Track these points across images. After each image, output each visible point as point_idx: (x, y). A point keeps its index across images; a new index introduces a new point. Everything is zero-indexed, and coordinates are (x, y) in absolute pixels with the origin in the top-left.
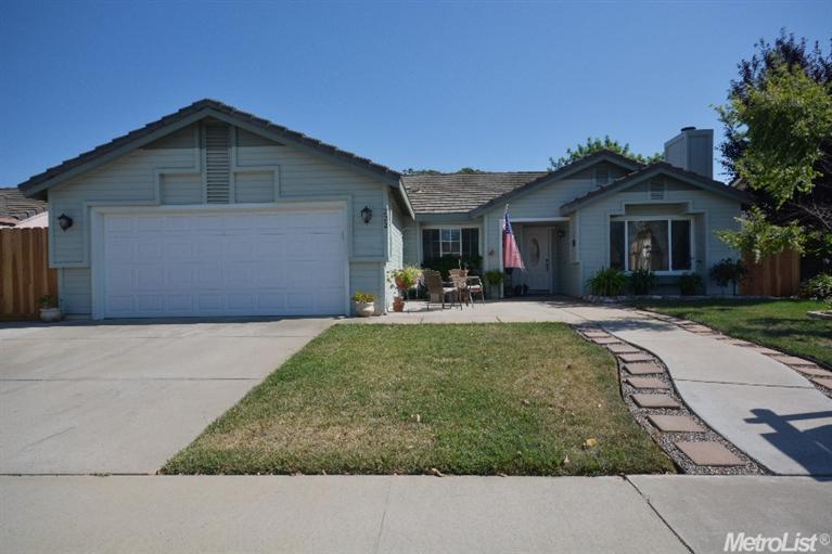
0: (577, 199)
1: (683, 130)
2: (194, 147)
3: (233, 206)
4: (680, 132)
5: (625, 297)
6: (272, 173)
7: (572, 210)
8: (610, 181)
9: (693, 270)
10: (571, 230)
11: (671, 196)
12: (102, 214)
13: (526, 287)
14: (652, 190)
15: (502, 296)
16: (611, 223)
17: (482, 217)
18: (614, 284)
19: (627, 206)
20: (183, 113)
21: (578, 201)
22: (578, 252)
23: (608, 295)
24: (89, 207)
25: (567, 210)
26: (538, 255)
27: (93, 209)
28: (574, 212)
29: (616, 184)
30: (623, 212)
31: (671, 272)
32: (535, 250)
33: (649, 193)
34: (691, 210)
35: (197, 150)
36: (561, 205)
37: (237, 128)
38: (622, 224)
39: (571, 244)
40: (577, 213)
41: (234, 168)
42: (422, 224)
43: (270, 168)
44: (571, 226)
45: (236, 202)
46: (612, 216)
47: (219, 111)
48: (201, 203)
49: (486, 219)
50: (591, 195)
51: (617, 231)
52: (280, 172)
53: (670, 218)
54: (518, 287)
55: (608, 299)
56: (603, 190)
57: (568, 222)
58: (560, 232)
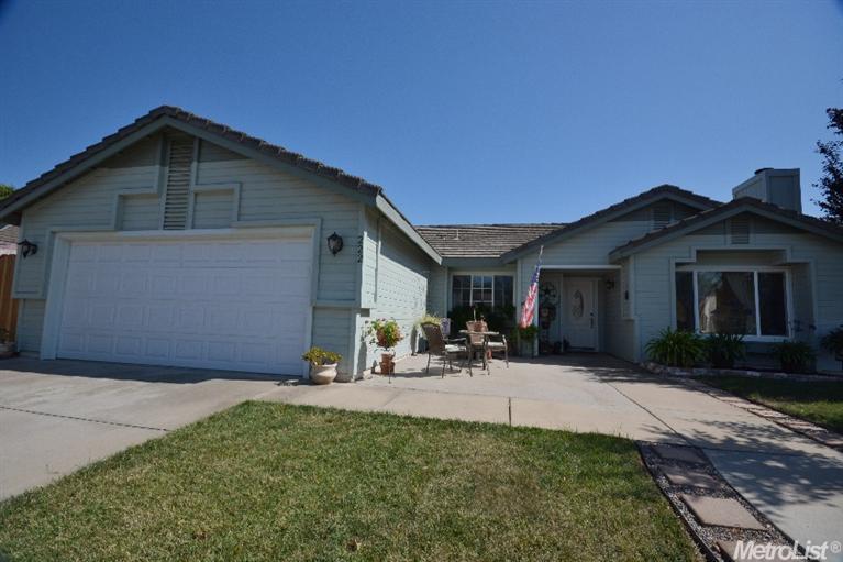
0: (631, 242)
1: (757, 172)
2: (154, 164)
3: (188, 232)
4: (754, 175)
5: (703, 371)
6: (231, 192)
7: (625, 255)
8: (673, 223)
9: (791, 337)
10: (622, 281)
11: (759, 241)
12: (70, 242)
13: (566, 344)
14: (733, 233)
15: (536, 354)
16: (677, 273)
17: (515, 262)
18: (688, 353)
19: (698, 252)
20: (141, 123)
21: (633, 244)
22: (632, 306)
23: (680, 365)
24: (54, 233)
25: (618, 255)
26: (582, 306)
27: (58, 236)
28: (627, 258)
29: (683, 225)
30: (694, 259)
31: (759, 337)
32: (579, 303)
33: (729, 237)
34: (789, 260)
35: (158, 167)
36: (611, 250)
37: (201, 140)
38: (691, 274)
39: (623, 296)
40: (632, 260)
41: (193, 187)
42: (450, 269)
43: (230, 186)
44: (622, 274)
45: (193, 227)
46: (678, 265)
47: (175, 117)
48: (157, 229)
49: (519, 265)
50: (649, 237)
51: (684, 283)
52: (241, 191)
53: (756, 270)
54: (558, 344)
55: (678, 372)
56: (666, 231)
57: (618, 270)
58: (608, 283)
